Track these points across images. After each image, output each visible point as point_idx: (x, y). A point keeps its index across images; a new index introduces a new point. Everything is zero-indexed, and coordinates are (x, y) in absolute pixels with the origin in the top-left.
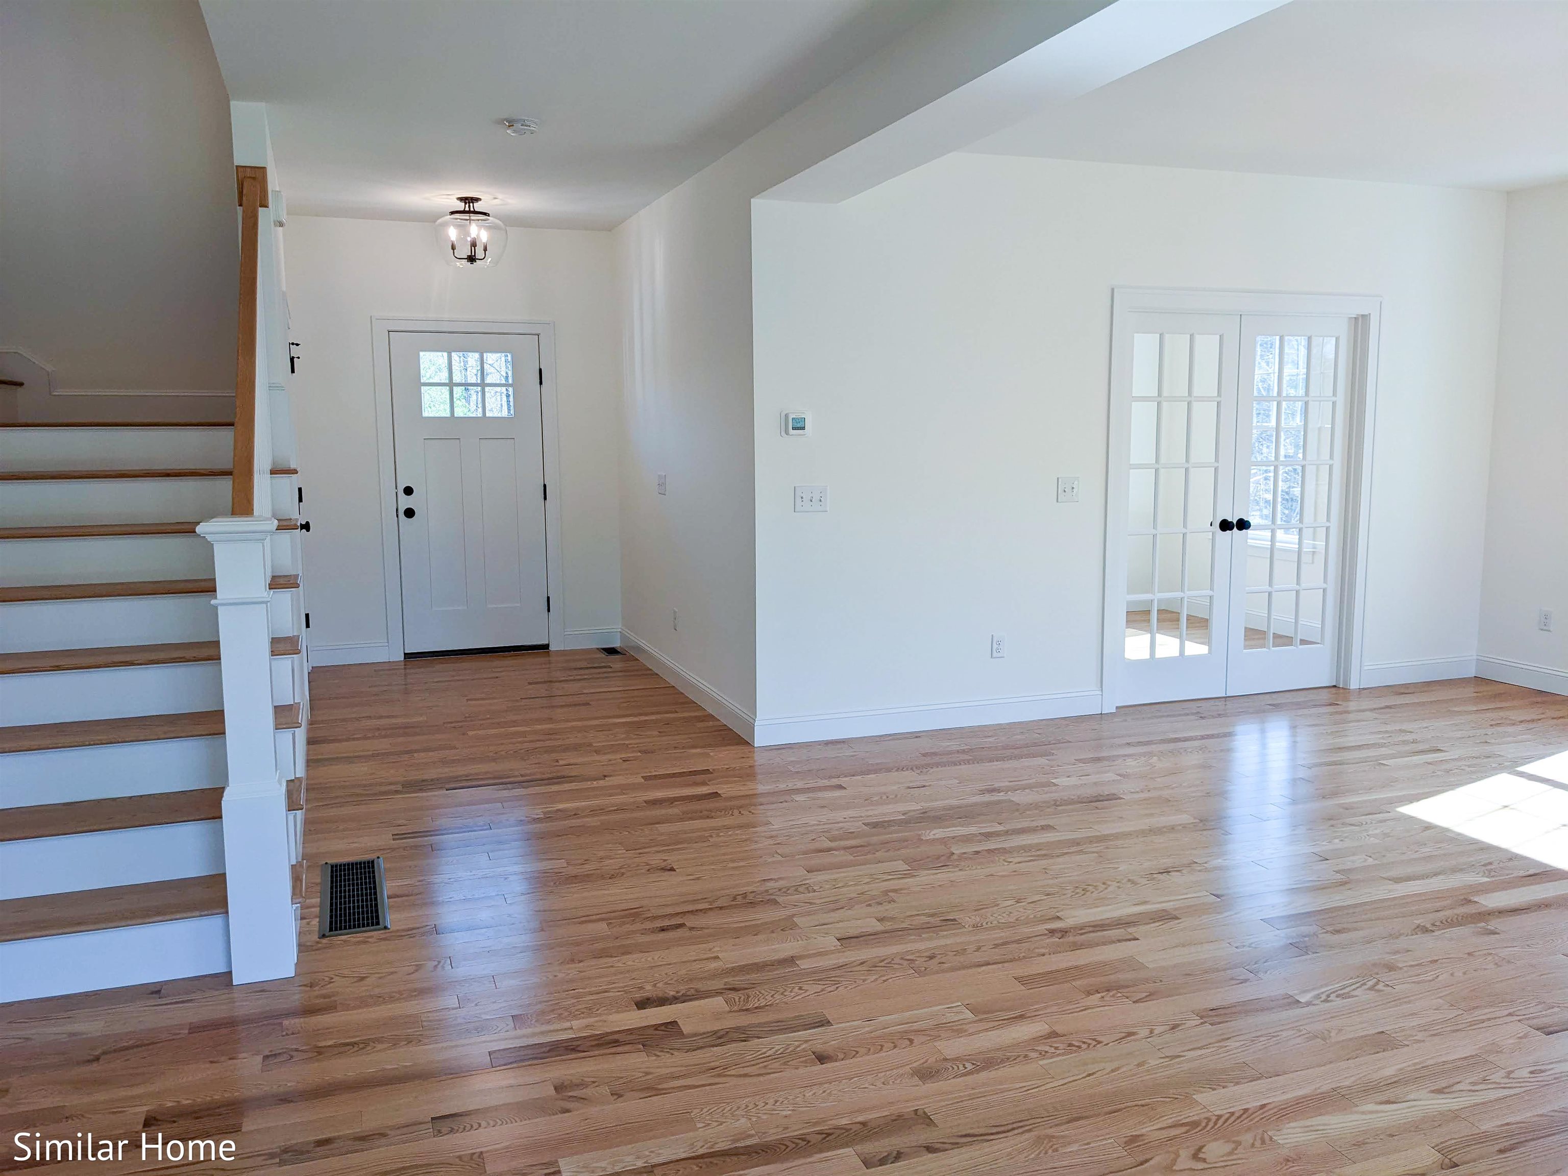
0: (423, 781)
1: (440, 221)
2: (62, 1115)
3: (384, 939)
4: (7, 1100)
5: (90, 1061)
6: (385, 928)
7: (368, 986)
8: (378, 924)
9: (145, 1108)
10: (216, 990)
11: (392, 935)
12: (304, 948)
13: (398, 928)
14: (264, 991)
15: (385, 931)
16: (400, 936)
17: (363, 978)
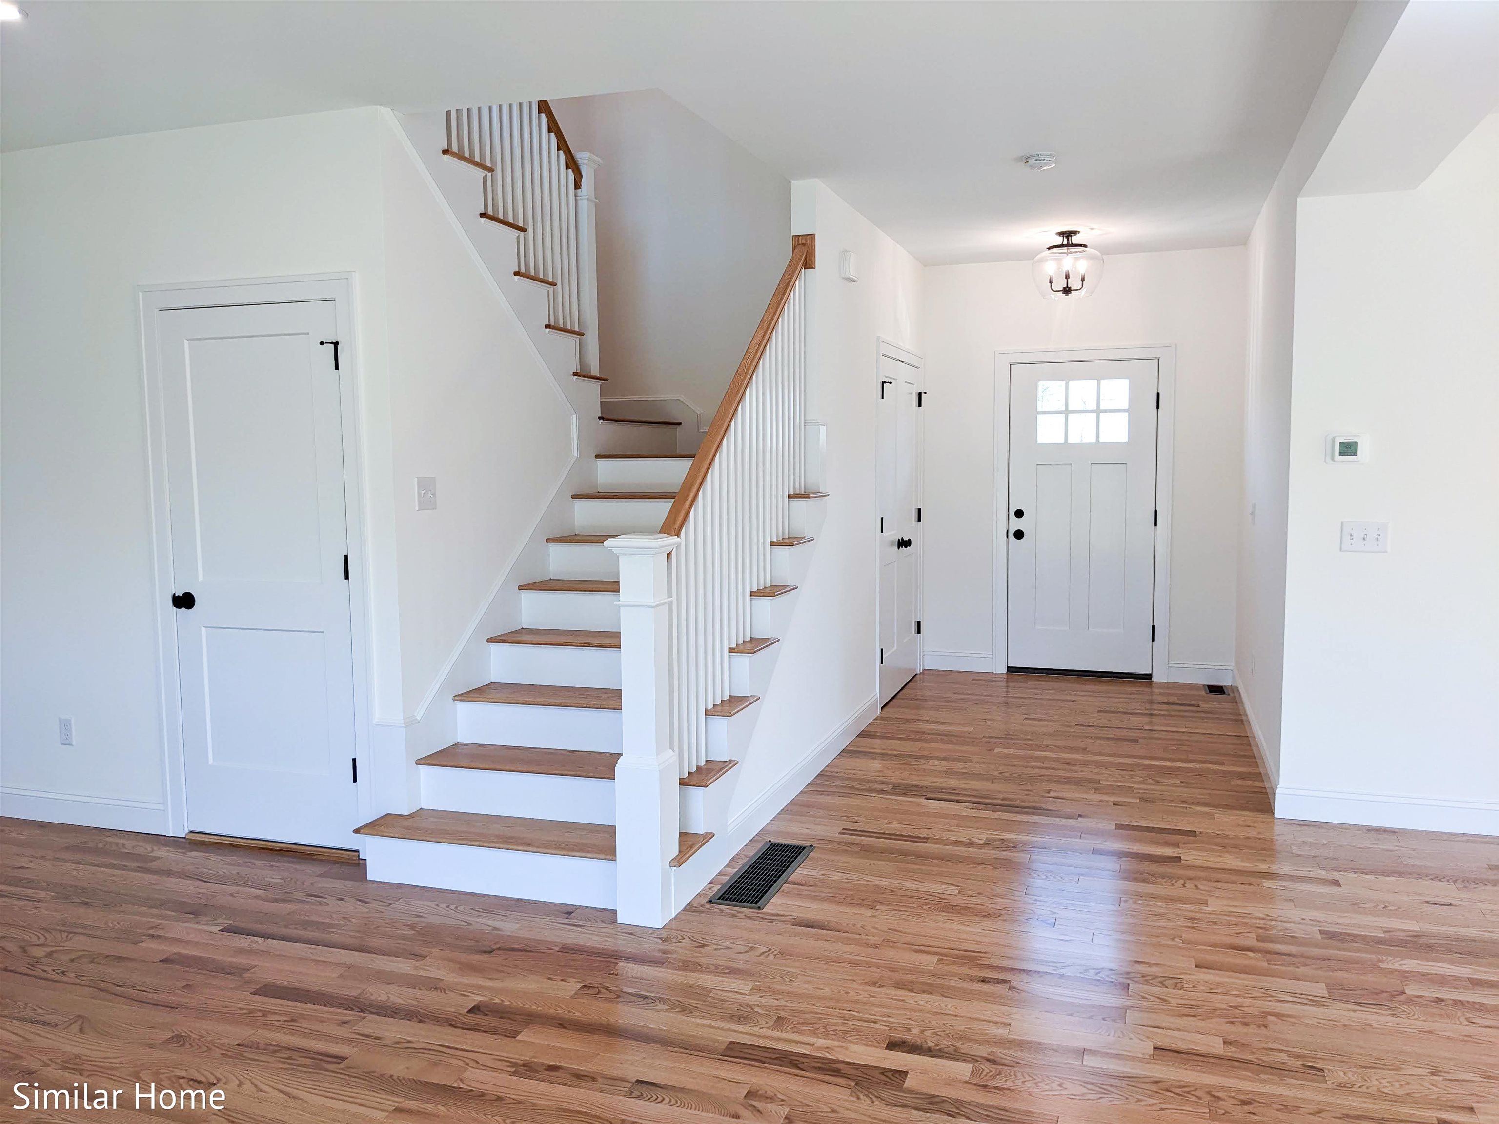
0: (915, 786)
1: (1039, 256)
2: (435, 985)
3: (750, 918)
4: (418, 963)
5: (485, 952)
6: (759, 908)
7: (701, 953)
8: (756, 903)
9: (480, 998)
10: (605, 923)
11: (759, 915)
12: (690, 908)
13: (769, 911)
14: (631, 934)
15: (757, 911)
16: (763, 918)
17: (703, 946)
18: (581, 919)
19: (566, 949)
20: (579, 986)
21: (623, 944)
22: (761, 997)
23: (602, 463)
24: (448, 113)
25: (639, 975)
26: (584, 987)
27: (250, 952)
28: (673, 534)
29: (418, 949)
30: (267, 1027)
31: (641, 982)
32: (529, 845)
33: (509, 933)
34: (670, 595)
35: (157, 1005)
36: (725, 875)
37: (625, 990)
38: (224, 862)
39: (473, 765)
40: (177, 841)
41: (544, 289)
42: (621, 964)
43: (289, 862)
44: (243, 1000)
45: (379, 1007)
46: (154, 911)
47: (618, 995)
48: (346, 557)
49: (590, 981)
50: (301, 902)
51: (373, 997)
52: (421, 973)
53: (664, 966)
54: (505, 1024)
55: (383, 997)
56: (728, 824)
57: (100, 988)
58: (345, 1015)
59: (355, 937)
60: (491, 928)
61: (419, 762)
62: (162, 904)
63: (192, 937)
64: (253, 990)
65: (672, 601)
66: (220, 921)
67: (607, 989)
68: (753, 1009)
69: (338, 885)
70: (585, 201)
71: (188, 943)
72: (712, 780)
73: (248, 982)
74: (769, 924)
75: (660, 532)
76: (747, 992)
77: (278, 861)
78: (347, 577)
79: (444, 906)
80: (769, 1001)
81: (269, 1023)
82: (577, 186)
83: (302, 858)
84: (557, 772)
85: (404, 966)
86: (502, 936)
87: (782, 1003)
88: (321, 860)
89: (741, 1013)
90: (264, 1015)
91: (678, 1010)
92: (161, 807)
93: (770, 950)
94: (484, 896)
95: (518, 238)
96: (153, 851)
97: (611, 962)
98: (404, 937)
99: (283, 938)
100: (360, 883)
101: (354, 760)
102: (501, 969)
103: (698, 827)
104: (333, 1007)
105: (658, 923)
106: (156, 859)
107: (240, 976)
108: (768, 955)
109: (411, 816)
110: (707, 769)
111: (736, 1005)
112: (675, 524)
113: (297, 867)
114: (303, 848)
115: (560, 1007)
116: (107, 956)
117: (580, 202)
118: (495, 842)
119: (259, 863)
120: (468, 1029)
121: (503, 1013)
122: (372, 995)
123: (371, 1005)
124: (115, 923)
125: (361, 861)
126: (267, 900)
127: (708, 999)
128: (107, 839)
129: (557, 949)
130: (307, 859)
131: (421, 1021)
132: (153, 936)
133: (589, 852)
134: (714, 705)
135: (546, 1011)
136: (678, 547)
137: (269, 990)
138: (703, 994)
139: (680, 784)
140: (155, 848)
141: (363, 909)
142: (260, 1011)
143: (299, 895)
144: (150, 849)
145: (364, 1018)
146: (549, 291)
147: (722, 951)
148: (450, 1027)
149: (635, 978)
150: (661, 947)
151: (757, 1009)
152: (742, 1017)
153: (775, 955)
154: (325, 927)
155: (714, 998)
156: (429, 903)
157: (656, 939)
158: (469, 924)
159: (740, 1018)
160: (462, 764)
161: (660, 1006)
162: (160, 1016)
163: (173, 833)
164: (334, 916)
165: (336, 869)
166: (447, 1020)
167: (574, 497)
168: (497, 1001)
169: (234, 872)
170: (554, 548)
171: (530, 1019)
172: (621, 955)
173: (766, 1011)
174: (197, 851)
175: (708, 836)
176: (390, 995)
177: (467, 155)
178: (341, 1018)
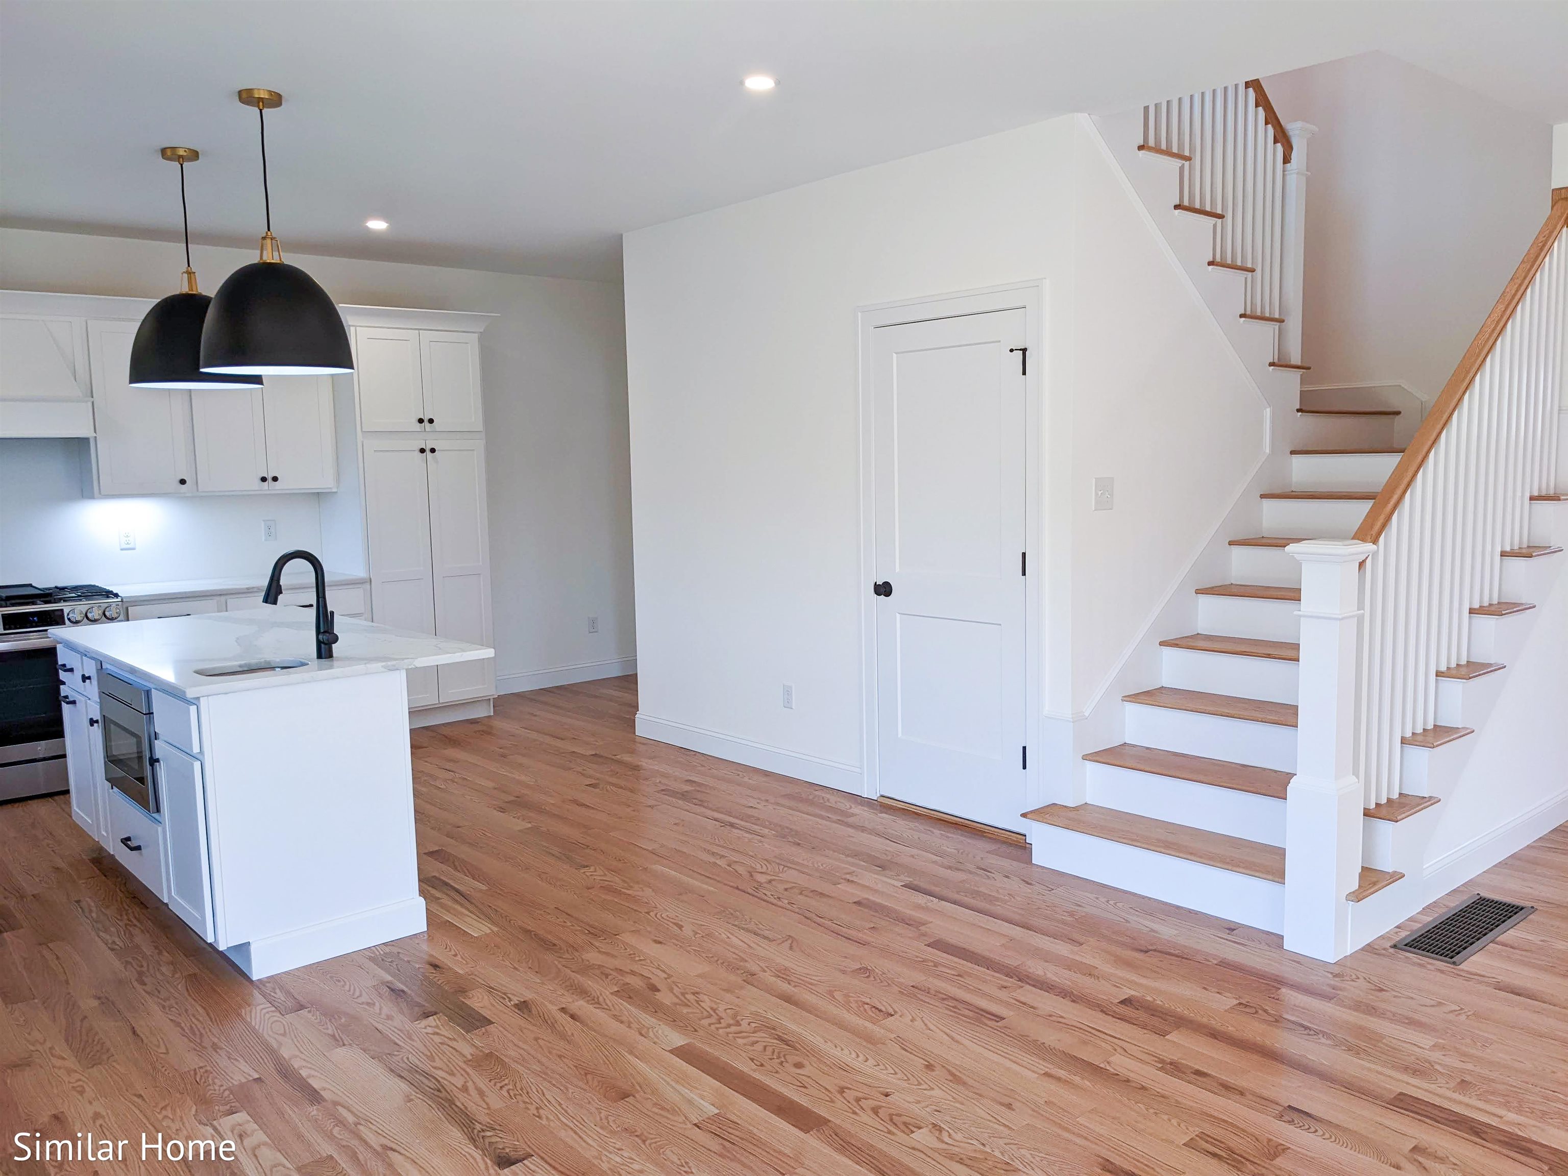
2: (1090, 972)
3: (1442, 972)
4: (1076, 949)
5: (1141, 951)
6: (1454, 963)
7: (1377, 997)
8: (1451, 958)
9: (1133, 993)
10: (1269, 946)
11: (1453, 970)
12: (1369, 949)
13: (1466, 969)
14: (1298, 962)
15: (1452, 966)
16: (1458, 975)
17: (1381, 990)
18: (1244, 938)
19: (1224, 964)
20: (1236, 1002)
21: (1287, 971)
22: (1444, 1055)
23: (1297, 460)
24: (1146, 109)
25: (1302, 1005)
26: (1240, 1004)
27: (926, 909)
28: (1369, 540)
29: (1076, 936)
30: (938, 976)
31: (1304, 1013)
32: (1191, 854)
33: (1166, 938)
34: (1361, 606)
35: (850, 939)
36: (1415, 922)
37: (1285, 1016)
38: (907, 827)
39: (1139, 766)
40: (870, 803)
41: (1240, 276)
42: (1284, 990)
43: (962, 835)
44: (919, 949)
45: (1038, 981)
46: (849, 859)
47: (1278, 1020)
48: (1024, 555)
49: (1246, 1000)
50: (971, 872)
51: (1031, 971)
52: (1077, 958)
53: (1332, 1001)
54: (1156, 1021)
55: (1040, 972)
56: (1424, 867)
57: (807, 916)
58: (1006, 981)
59: (1020, 914)
60: (1148, 929)
61: (1086, 757)
62: (856, 855)
63: (879, 887)
64: (927, 943)
65: (1363, 615)
66: (902, 877)
67: (1265, 1011)
68: (1432, 1066)
69: (1006, 864)
70: (1295, 176)
71: (876, 891)
72: (1403, 815)
73: (924, 935)
74: (1465, 982)
75: (1353, 538)
76: (1428, 1047)
77: (953, 833)
78: (1024, 574)
79: (1104, 900)
80: (1453, 1061)
81: (938, 973)
82: (1286, 160)
83: (975, 834)
84: (1226, 785)
85: (1063, 949)
86: (1159, 938)
87: (1470, 1066)
88: (990, 838)
89: (1418, 1067)
90: (935, 966)
91: (1344, 1048)
92: (858, 770)
93: (1462, 1009)
94: (1144, 897)
95: (1215, 226)
96: (851, 808)
97: (1273, 987)
98: (1064, 923)
99: (955, 903)
100: (1023, 865)
101: (1024, 748)
102: (1157, 970)
103: (1386, 863)
104: (995, 971)
105: (1331, 957)
106: (853, 815)
107: (917, 928)
108: (1459, 1014)
109: (1076, 809)
110: (1400, 803)
111: (1413, 1057)
112: (1372, 528)
113: (970, 841)
114: (975, 824)
115: (1214, 1019)
116: (812, 891)
117: (1288, 178)
118: (1157, 846)
119: (937, 832)
120: (1118, 1019)
121: (1156, 1011)
122: (1030, 968)
123: (1028, 977)
124: (820, 864)
125: (1027, 846)
126: (943, 866)
127: (1380, 1044)
128: (816, 793)
129: (1215, 962)
130: (977, 835)
131: (1073, 1001)
132: (848, 880)
133: (1257, 871)
134: (1413, 734)
135: (1199, 1019)
136: (1375, 554)
137: (938, 945)
138: (1374, 1038)
139: (1365, 815)
140: (853, 806)
141: (1027, 889)
142: (932, 961)
143: (971, 867)
144: (848, 806)
145: (1022, 987)
146: (1246, 278)
147: (1402, 999)
148: (1100, 1013)
149: (1297, 1007)
150: (1332, 982)
151: (1437, 1067)
152: (1418, 1070)
153: (1468, 1016)
154: (992, 900)
155: (1386, 1045)
156: (1089, 895)
157: (1326, 973)
158: (1127, 921)
159: (1415, 1072)
160: (1127, 764)
161: (1323, 1040)
162: (852, 949)
163: (868, 795)
164: (1000, 891)
165: (1004, 848)
166: (1099, 1006)
167: (1263, 496)
168: (1149, 998)
169: (916, 837)
170: (1237, 551)
171: (1182, 1022)
172: (1285, 981)
173: (1448, 1070)
174: (886, 813)
175: (1396, 877)
176: (1047, 972)
177: (1164, 147)
178: (1001, 982)
